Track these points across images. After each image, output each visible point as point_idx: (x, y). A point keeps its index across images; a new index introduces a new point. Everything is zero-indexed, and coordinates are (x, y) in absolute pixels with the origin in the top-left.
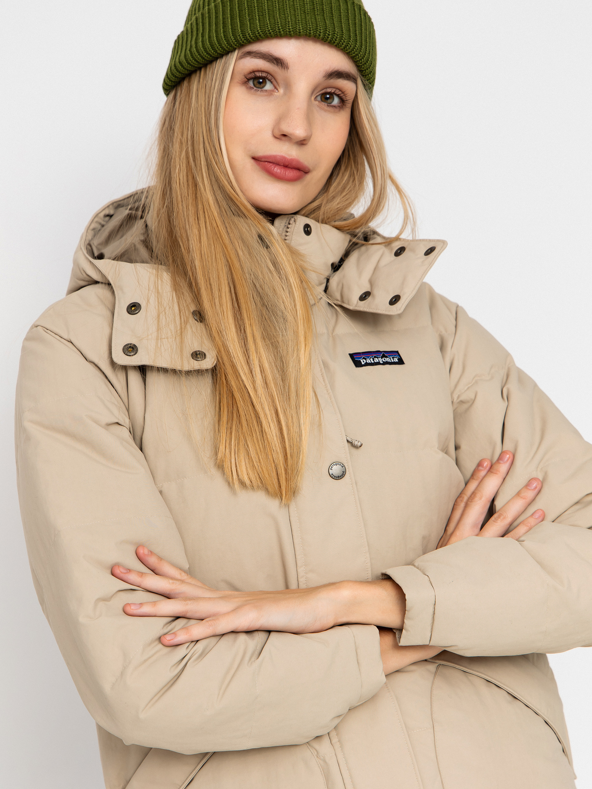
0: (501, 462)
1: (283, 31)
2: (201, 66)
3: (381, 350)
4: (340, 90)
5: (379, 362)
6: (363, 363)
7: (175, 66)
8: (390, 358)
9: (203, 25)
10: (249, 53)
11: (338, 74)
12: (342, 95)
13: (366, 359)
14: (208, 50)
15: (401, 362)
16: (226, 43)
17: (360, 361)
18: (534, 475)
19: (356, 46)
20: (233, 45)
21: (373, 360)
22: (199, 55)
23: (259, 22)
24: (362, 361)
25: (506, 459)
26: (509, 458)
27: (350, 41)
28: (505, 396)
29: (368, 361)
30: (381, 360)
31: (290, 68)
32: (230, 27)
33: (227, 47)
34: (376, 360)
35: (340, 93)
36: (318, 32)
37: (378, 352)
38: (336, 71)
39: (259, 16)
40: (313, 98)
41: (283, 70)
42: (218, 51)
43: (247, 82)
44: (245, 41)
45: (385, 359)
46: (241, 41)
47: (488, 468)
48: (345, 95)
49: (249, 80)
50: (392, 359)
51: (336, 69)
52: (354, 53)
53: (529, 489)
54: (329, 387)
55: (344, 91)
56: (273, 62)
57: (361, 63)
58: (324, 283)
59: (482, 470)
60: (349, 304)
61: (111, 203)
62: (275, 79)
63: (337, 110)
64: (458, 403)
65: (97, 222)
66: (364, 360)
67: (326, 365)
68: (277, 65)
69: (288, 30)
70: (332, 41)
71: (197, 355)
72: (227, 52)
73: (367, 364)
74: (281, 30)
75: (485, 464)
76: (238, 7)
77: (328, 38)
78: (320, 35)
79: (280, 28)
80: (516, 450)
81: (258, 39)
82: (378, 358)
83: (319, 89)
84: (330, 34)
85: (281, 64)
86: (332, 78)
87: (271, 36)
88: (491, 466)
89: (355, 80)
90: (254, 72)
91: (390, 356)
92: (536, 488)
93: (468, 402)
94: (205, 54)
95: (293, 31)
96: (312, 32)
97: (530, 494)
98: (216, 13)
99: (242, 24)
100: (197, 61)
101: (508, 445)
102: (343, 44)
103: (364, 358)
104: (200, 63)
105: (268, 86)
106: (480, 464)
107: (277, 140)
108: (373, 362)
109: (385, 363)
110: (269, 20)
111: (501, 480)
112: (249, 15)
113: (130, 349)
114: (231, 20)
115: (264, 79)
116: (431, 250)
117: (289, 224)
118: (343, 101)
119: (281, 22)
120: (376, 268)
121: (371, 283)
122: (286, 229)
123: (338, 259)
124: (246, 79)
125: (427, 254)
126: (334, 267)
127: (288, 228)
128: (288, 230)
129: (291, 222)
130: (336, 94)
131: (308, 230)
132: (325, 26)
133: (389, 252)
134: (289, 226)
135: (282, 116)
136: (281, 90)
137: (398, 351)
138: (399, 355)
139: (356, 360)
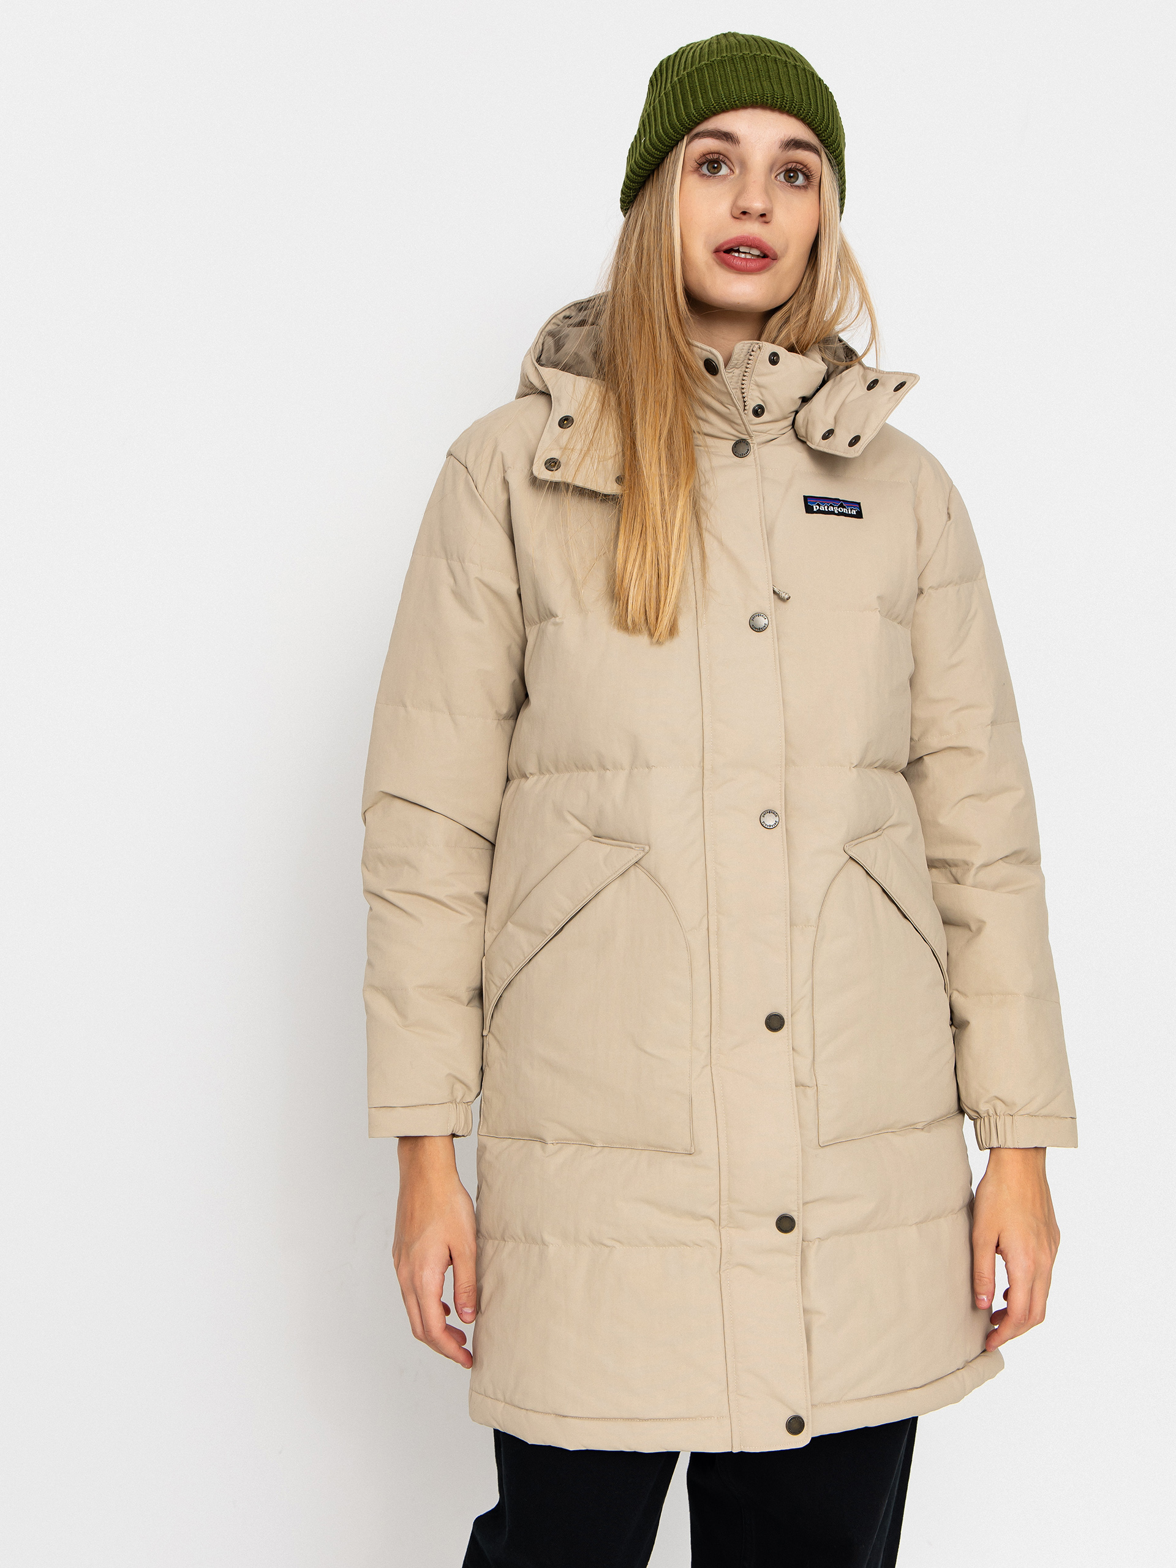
2: (654, 167)
3: (840, 499)
4: (801, 164)
5: (834, 511)
6: (815, 510)
8: (848, 509)
9: (649, 125)
10: (698, 136)
11: (796, 144)
12: (804, 170)
13: (820, 506)
14: (657, 146)
15: (859, 515)
16: (672, 131)
17: (813, 506)
20: (681, 133)
21: (828, 508)
22: (649, 154)
23: (702, 99)
29: (822, 508)
30: (837, 510)
31: (741, 138)
32: (674, 113)
33: (674, 136)
34: (831, 509)
36: (765, 97)
37: (837, 500)
38: (791, 141)
39: (701, 94)
40: (773, 176)
41: (734, 145)
43: (700, 168)
44: (691, 124)
45: (841, 510)
46: (686, 126)
48: (809, 171)
49: (701, 165)
50: (850, 511)
51: (792, 137)
52: (810, 118)
54: (765, 532)
55: (805, 164)
56: (722, 139)
57: (820, 130)
58: (791, 417)
60: (811, 442)
61: (573, 304)
62: (730, 161)
63: (802, 188)
65: (554, 323)
66: (818, 507)
68: (727, 141)
70: (783, 106)
72: (676, 143)
73: (819, 512)
74: (726, 101)
76: (681, 92)
77: (777, 102)
78: (767, 101)
81: (705, 118)
82: (833, 507)
83: (778, 166)
85: (731, 139)
86: (788, 150)
87: (717, 111)
89: (815, 151)
90: (704, 155)
91: (848, 507)
94: (654, 151)
95: (738, 100)
96: (758, 98)
98: (661, 107)
99: (686, 106)
100: (648, 163)
103: (818, 504)
104: (652, 164)
105: (724, 170)
107: (737, 220)
108: (826, 510)
109: (840, 514)
110: (712, 95)
112: (691, 97)
113: (553, 464)
114: (675, 108)
115: (717, 161)
116: (902, 385)
117: (753, 351)
118: (808, 177)
119: (724, 93)
120: (843, 403)
121: (836, 419)
122: (748, 356)
123: (806, 393)
124: (699, 164)
125: (897, 389)
126: (805, 400)
127: (751, 355)
128: (751, 358)
129: (754, 349)
130: (800, 170)
131: (774, 359)
132: (774, 90)
133: (863, 385)
134: (752, 353)
135: (740, 194)
136: (737, 171)
137: (859, 504)
138: (860, 508)
139: (810, 504)
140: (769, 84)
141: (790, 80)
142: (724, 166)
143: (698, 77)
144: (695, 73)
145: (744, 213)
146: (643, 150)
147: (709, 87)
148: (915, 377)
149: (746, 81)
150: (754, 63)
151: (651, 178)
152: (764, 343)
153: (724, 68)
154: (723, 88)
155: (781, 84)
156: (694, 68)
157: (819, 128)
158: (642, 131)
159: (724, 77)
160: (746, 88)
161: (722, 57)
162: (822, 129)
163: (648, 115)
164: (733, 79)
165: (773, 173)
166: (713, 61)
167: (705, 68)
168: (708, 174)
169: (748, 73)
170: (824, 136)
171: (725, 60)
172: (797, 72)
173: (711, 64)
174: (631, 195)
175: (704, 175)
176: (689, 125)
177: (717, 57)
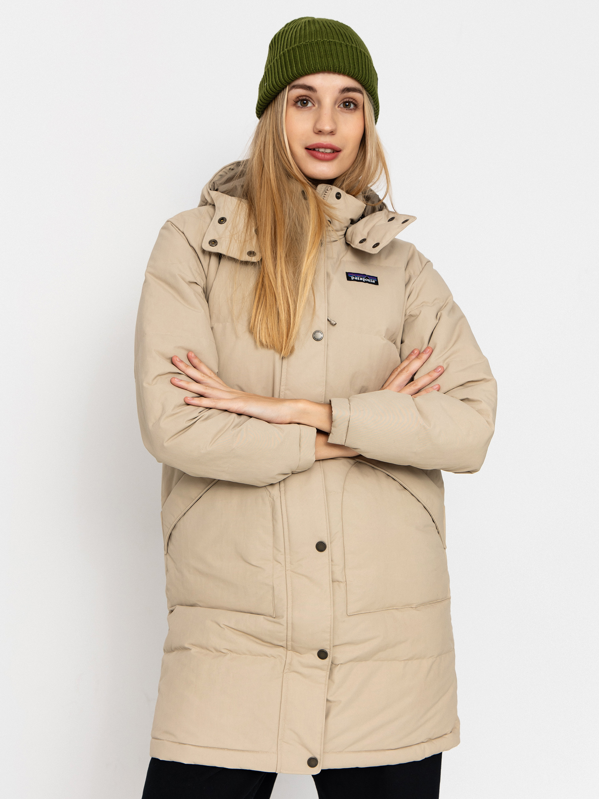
0: (424, 353)
1: (309, 70)
2: (272, 99)
3: (366, 274)
5: (363, 280)
6: (352, 279)
7: (260, 100)
8: (370, 280)
9: (269, 76)
10: (294, 87)
11: (348, 90)
12: (354, 101)
13: (355, 277)
14: (272, 90)
15: (377, 283)
16: (280, 83)
17: (351, 277)
18: (441, 364)
19: (355, 72)
20: (284, 84)
21: (359, 279)
22: (268, 93)
23: (296, 68)
24: (352, 277)
25: (428, 351)
26: (430, 351)
27: (350, 69)
28: (438, 317)
29: (356, 278)
30: (364, 280)
31: (318, 91)
32: (281, 74)
34: (361, 279)
35: (352, 100)
36: (329, 68)
37: (365, 275)
38: (346, 88)
39: (295, 64)
40: (337, 106)
41: (314, 93)
42: (277, 89)
43: (296, 104)
44: (290, 80)
45: (366, 280)
46: (287, 81)
47: (417, 354)
48: (357, 102)
49: (297, 102)
50: (371, 281)
51: (346, 86)
53: (435, 372)
54: (326, 287)
55: (354, 99)
56: (308, 90)
58: (344, 230)
59: (413, 355)
60: (353, 244)
62: (312, 99)
63: (353, 111)
64: (409, 315)
67: (328, 275)
68: (310, 90)
69: (311, 69)
70: (340, 71)
71: (251, 253)
72: (283, 89)
73: (354, 280)
74: (308, 70)
75: (416, 352)
77: (336, 70)
78: (331, 69)
79: (307, 69)
80: (434, 349)
81: (296, 78)
82: (362, 278)
83: (339, 100)
84: (337, 67)
85: (312, 89)
86: (344, 93)
87: (303, 75)
88: (419, 354)
89: (360, 92)
90: (298, 97)
91: (370, 279)
92: (440, 371)
93: (415, 316)
94: (271, 92)
95: (314, 69)
96: (326, 68)
97: (435, 375)
98: (274, 67)
99: (287, 71)
100: (268, 97)
101: (431, 345)
102: (346, 72)
103: (354, 276)
104: (271, 98)
105: (310, 104)
106: (413, 352)
107: (317, 135)
109: (366, 282)
110: (301, 65)
111: (421, 363)
112: (290, 65)
113: (213, 243)
114: (281, 70)
115: (305, 100)
116: (406, 221)
117: (327, 190)
118: (356, 106)
119: (307, 65)
120: (374, 226)
121: (368, 234)
122: (324, 193)
123: (355, 217)
124: (295, 102)
125: (404, 222)
126: (353, 222)
127: (326, 192)
128: (326, 193)
129: (328, 189)
130: (352, 102)
131: (338, 196)
132: (334, 63)
133: (386, 219)
134: (327, 191)
135: (317, 121)
136: (317, 106)
137: (377, 277)
138: (377, 280)
139: (349, 276)
140: (331, 59)
141: (343, 55)
142: (309, 102)
143: (293, 54)
144: (292, 51)
145: (320, 131)
146: (266, 90)
147: (299, 60)
148: (414, 218)
149: (319, 58)
150: (323, 46)
151: (271, 104)
152: (334, 187)
153: (307, 49)
154: (306, 62)
155: (338, 59)
156: (291, 47)
157: (361, 80)
158: (265, 79)
159: (307, 55)
160: (319, 63)
161: (306, 42)
162: (362, 81)
163: (268, 69)
164: (312, 56)
165: (337, 104)
166: (301, 45)
167: (297, 49)
168: (301, 106)
169: (320, 52)
170: (364, 84)
171: (307, 44)
172: (348, 49)
173: (300, 47)
174: (261, 110)
175: (299, 107)
176: (289, 81)
177: (304, 42)
